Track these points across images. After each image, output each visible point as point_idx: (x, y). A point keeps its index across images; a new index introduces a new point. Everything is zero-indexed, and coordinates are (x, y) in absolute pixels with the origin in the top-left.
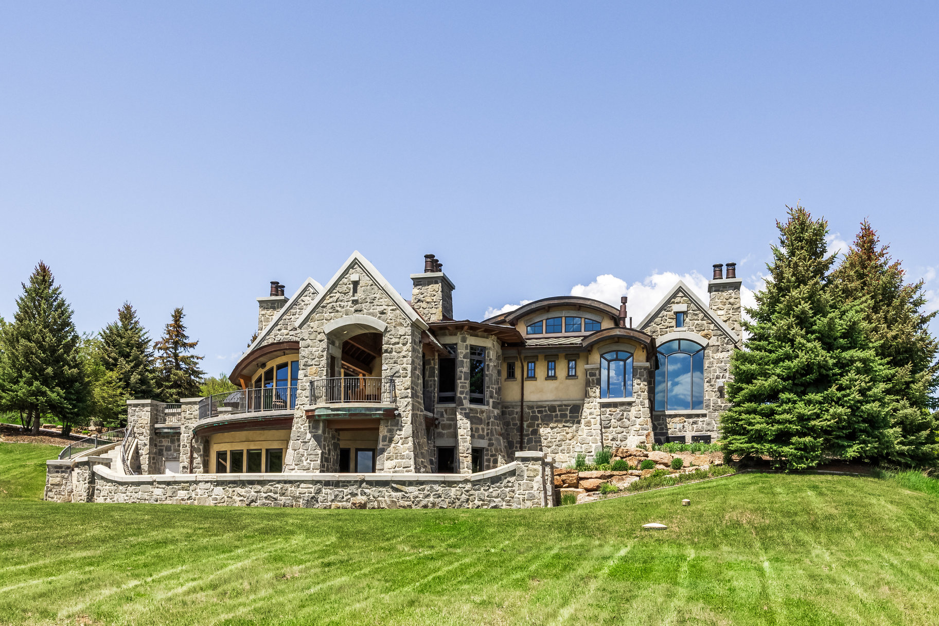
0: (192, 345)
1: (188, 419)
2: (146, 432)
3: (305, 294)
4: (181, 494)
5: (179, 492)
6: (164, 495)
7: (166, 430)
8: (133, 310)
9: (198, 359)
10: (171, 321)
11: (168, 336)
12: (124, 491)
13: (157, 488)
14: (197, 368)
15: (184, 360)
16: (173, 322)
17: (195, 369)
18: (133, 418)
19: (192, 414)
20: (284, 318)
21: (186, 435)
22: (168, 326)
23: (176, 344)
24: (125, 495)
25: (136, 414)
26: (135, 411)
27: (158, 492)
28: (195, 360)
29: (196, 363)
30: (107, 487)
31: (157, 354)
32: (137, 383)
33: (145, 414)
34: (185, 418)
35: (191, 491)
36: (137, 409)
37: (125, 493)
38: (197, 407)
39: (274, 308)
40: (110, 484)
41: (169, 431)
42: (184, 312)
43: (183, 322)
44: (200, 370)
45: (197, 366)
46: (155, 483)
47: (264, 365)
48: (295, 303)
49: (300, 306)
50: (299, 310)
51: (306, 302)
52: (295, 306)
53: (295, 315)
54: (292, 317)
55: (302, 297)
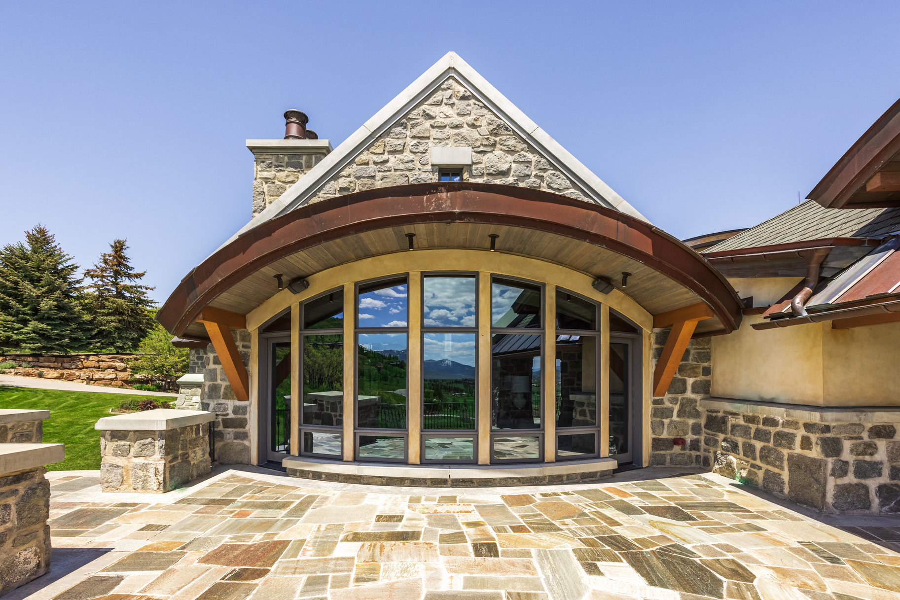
0: (138, 276)
3: (438, 96)
8: (49, 234)
9: (146, 289)
10: (110, 251)
11: (103, 265)
14: (145, 297)
15: (126, 288)
16: (113, 253)
17: (143, 298)
20: (364, 157)
22: (105, 255)
23: (117, 274)
28: (144, 290)
29: (144, 293)
31: (88, 281)
32: (50, 309)
39: (298, 166)
42: (127, 244)
43: (126, 253)
44: (149, 299)
45: (145, 295)
47: (299, 282)
48: (401, 120)
49: (415, 131)
50: (415, 141)
51: (440, 120)
52: (398, 129)
53: (401, 152)
54: (392, 159)
55: (424, 107)
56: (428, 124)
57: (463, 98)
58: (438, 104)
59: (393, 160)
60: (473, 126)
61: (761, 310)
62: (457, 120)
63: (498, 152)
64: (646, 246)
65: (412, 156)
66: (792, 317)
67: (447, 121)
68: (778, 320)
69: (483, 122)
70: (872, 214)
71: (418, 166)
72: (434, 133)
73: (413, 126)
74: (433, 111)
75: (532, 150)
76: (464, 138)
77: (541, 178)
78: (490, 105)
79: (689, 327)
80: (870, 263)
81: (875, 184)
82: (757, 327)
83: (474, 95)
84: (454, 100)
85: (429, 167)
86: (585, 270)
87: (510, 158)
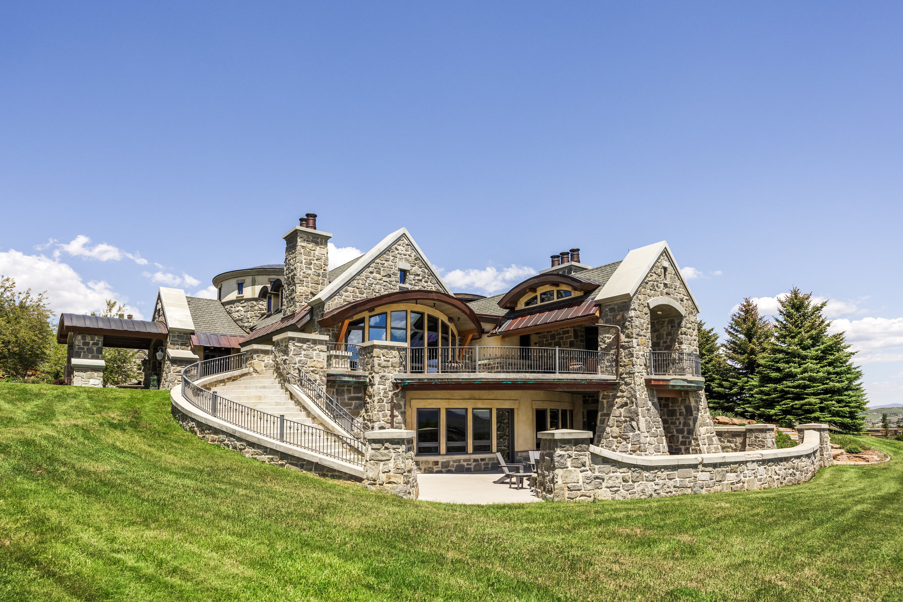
1: (384, 367)
2: (321, 380)
3: (400, 243)
4: (730, 477)
5: (728, 474)
6: (711, 479)
7: (346, 379)
12: (651, 477)
13: (702, 471)
18: (297, 359)
19: (388, 361)
21: (382, 387)
24: (653, 483)
25: (303, 352)
26: (301, 347)
27: (703, 476)
30: (618, 474)
33: (318, 355)
34: (379, 365)
35: (739, 473)
36: (305, 346)
37: (653, 481)
38: (395, 353)
40: (625, 470)
41: (351, 379)
46: (700, 466)
48: (388, 249)
49: (393, 254)
50: (393, 258)
51: (400, 251)
52: (388, 252)
53: (389, 261)
54: (386, 262)
55: (395, 245)
56: (397, 252)
57: (407, 245)
58: (400, 245)
59: (386, 264)
60: (410, 256)
61: (488, 332)
62: (404, 252)
63: (417, 267)
64: (468, 312)
65: (392, 264)
66: (495, 334)
67: (402, 252)
68: (493, 335)
69: (413, 255)
70: (507, 311)
71: (394, 267)
72: (398, 256)
73: (392, 252)
74: (399, 247)
75: (427, 269)
76: (408, 260)
77: (428, 278)
78: (414, 249)
79: (470, 336)
80: (509, 322)
81: (508, 305)
82: (488, 336)
83: (410, 244)
84: (404, 245)
85: (397, 269)
86: (447, 315)
87: (420, 270)
